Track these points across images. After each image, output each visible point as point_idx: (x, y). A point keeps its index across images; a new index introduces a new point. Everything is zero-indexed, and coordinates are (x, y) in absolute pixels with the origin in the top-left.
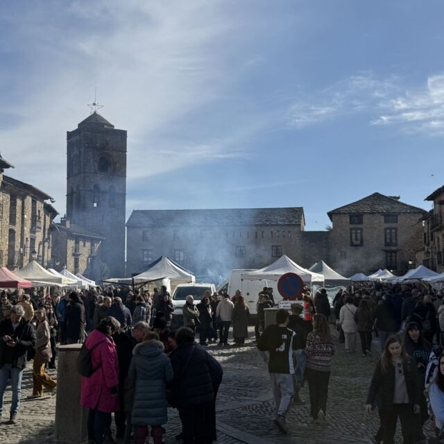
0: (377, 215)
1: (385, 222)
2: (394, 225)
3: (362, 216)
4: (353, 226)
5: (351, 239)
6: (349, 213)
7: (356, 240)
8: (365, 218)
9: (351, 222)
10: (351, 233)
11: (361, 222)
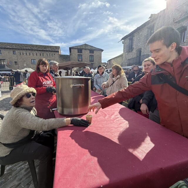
0: (87, 50)
1: (90, 53)
2: (93, 54)
3: (82, 50)
4: (79, 54)
5: (78, 59)
6: (77, 48)
7: (80, 59)
8: (83, 51)
9: (78, 52)
10: (78, 56)
11: (82, 52)
